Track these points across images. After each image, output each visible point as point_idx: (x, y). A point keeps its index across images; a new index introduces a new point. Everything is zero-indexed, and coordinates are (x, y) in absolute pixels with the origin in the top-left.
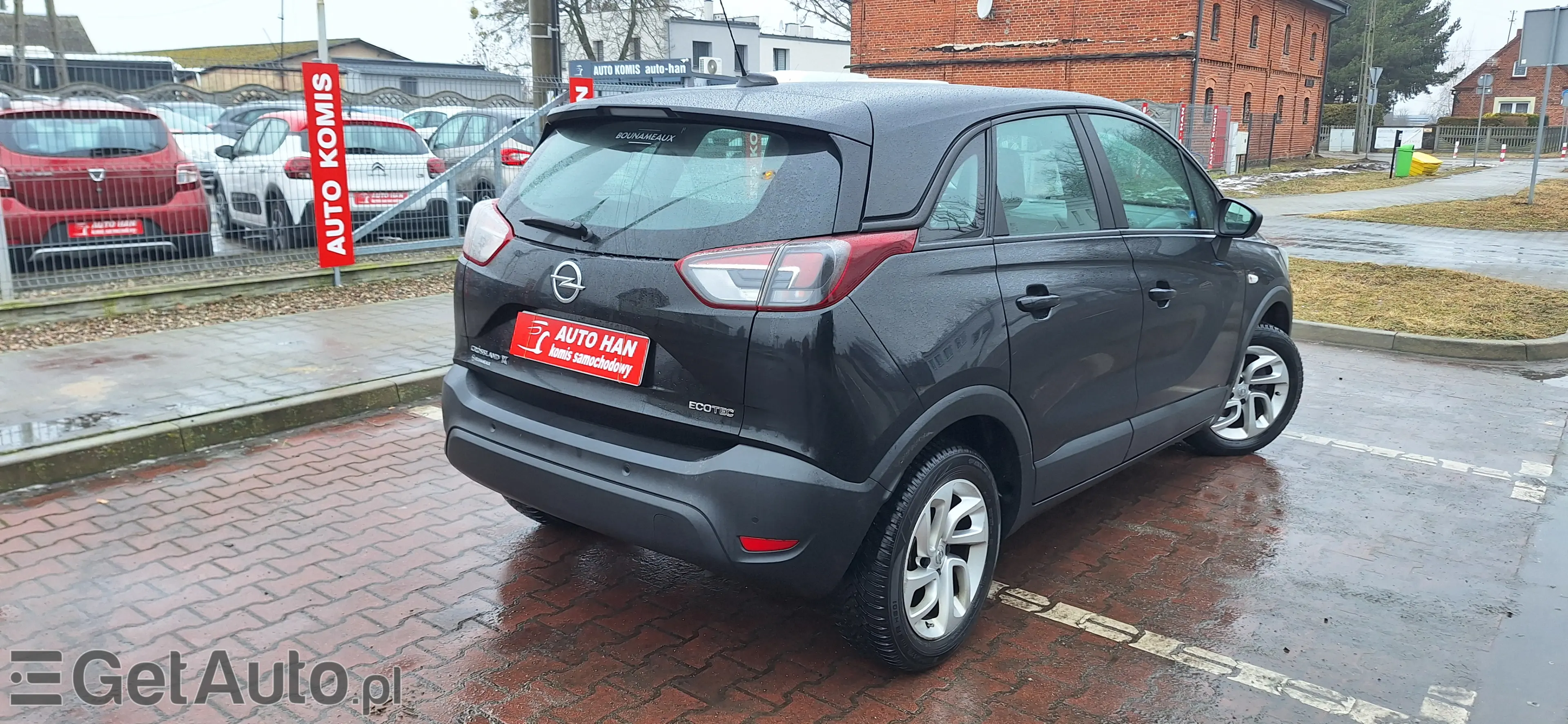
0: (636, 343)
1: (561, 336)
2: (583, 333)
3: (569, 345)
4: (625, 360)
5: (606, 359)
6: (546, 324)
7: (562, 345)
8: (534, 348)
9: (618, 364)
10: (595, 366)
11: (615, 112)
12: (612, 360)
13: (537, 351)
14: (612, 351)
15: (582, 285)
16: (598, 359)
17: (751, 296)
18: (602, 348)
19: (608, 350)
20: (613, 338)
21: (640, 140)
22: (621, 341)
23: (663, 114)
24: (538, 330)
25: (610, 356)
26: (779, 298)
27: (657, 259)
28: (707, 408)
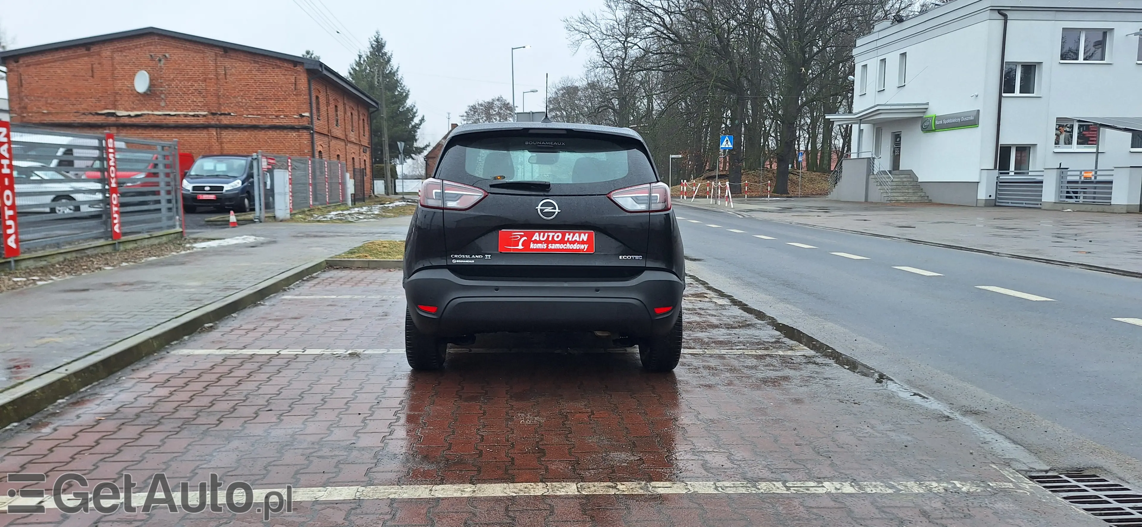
0: (587, 235)
1: (536, 237)
2: (551, 234)
3: (543, 241)
4: (583, 242)
5: (570, 244)
6: (523, 234)
7: (536, 242)
8: (518, 246)
9: (579, 245)
10: (565, 248)
11: (531, 131)
12: (575, 244)
13: (520, 247)
14: (573, 240)
15: (559, 209)
16: (565, 245)
17: (643, 207)
18: (566, 239)
19: (570, 240)
20: (572, 234)
21: (549, 145)
22: (577, 235)
23: (565, 132)
24: (518, 237)
25: (573, 243)
26: (654, 207)
27: (595, 195)
28: (629, 257)
